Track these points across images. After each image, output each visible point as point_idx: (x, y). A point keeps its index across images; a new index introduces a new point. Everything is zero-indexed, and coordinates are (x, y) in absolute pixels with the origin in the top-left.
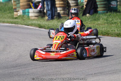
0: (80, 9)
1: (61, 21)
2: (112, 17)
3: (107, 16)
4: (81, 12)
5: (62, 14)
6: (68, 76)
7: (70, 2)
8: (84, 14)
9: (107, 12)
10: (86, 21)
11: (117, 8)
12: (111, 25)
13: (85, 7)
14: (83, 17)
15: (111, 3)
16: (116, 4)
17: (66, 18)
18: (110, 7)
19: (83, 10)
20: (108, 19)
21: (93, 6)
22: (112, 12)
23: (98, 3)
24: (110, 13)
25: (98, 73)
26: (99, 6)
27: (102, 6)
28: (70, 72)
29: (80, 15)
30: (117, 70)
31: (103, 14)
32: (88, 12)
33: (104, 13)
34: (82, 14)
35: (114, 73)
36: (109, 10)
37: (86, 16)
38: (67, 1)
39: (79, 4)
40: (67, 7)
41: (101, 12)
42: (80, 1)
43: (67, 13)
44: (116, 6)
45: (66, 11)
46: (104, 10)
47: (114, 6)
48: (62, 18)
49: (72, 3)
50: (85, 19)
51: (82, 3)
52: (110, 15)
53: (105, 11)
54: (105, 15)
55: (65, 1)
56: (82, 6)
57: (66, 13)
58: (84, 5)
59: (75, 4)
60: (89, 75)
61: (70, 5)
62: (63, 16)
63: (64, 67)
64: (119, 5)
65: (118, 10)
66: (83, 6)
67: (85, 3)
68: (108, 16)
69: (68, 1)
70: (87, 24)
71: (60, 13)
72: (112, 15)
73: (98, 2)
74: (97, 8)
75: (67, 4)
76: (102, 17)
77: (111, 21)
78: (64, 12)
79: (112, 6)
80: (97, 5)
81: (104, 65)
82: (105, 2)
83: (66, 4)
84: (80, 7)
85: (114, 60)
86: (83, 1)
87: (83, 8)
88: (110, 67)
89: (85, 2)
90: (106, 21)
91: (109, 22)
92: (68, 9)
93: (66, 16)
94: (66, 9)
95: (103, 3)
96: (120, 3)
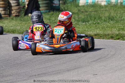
0: (22, 9)
1: (2, 21)
2: (54, 17)
3: (49, 16)
4: (22, 12)
5: (3, 15)
6: (11, 78)
7: (11, 2)
8: (26, 14)
9: (50, 12)
10: (28, 21)
11: (60, 7)
12: (54, 24)
13: (26, 6)
14: (24, 17)
15: (54, 2)
16: (58, 3)
17: (7, 19)
18: (53, 6)
19: (25, 10)
20: (51, 19)
21: (35, 6)
22: (55, 12)
23: (40, 3)
24: (53, 12)
25: (41, 74)
26: (41, 5)
27: (44, 5)
28: (13, 74)
29: (22, 15)
30: (61, 70)
31: (46, 14)
32: (30, 11)
33: (46, 12)
34: (24, 14)
35: (58, 74)
36: (51, 10)
37: (28, 16)
38: (7, 1)
39: (21, 3)
40: (8, 7)
41: (43, 11)
42: (22, 1)
43: (9, 13)
44: (58, 5)
45: (7, 12)
46: (47, 9)
47: (56, 5)
48: (3, 18)
49: (13, 3)
50: (27, 19)
51: (24, 2)
52: (53, 14)
53: (48, 11)
54: (47, 14)
55: (6, 1)
56: (23, 6)
57: (7, 13)
58: (25, 4)
59: (16, 4)
60: (32, 76)
61: (11, 5)
62: (4, 17)
63: (6, 69)
64: (62, 4)
65: (61, 9)
66: (25, 6)
67: (27, 3)
68: (51, 16)
69: (9, 1)
70: (29, 24)
71: (1, 14)
72: (55, 14)
73: (40, 1)
74: (39, 7)
75: (8, 4)
76: (45, 16)
77: (54, 20)
78: (5, 13)
79: (54, 5)
80: (39, 4)
81: (48, 66)
82: (47, 2)
83: (6, 4)
84: (22, 6)
85: (58, 60)
86: (25, 0)
87: (25, 7)
88: (54, 67)
89: (27, 1)
90: (48, 21)
91: (52, 21)
92: (9, 9)
93: (7, 17)
94: (7, 9)
95: (45, 2)
96: (63, 2)
